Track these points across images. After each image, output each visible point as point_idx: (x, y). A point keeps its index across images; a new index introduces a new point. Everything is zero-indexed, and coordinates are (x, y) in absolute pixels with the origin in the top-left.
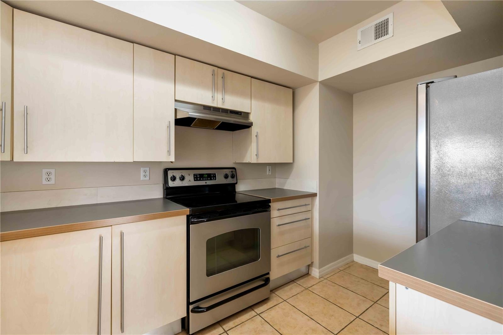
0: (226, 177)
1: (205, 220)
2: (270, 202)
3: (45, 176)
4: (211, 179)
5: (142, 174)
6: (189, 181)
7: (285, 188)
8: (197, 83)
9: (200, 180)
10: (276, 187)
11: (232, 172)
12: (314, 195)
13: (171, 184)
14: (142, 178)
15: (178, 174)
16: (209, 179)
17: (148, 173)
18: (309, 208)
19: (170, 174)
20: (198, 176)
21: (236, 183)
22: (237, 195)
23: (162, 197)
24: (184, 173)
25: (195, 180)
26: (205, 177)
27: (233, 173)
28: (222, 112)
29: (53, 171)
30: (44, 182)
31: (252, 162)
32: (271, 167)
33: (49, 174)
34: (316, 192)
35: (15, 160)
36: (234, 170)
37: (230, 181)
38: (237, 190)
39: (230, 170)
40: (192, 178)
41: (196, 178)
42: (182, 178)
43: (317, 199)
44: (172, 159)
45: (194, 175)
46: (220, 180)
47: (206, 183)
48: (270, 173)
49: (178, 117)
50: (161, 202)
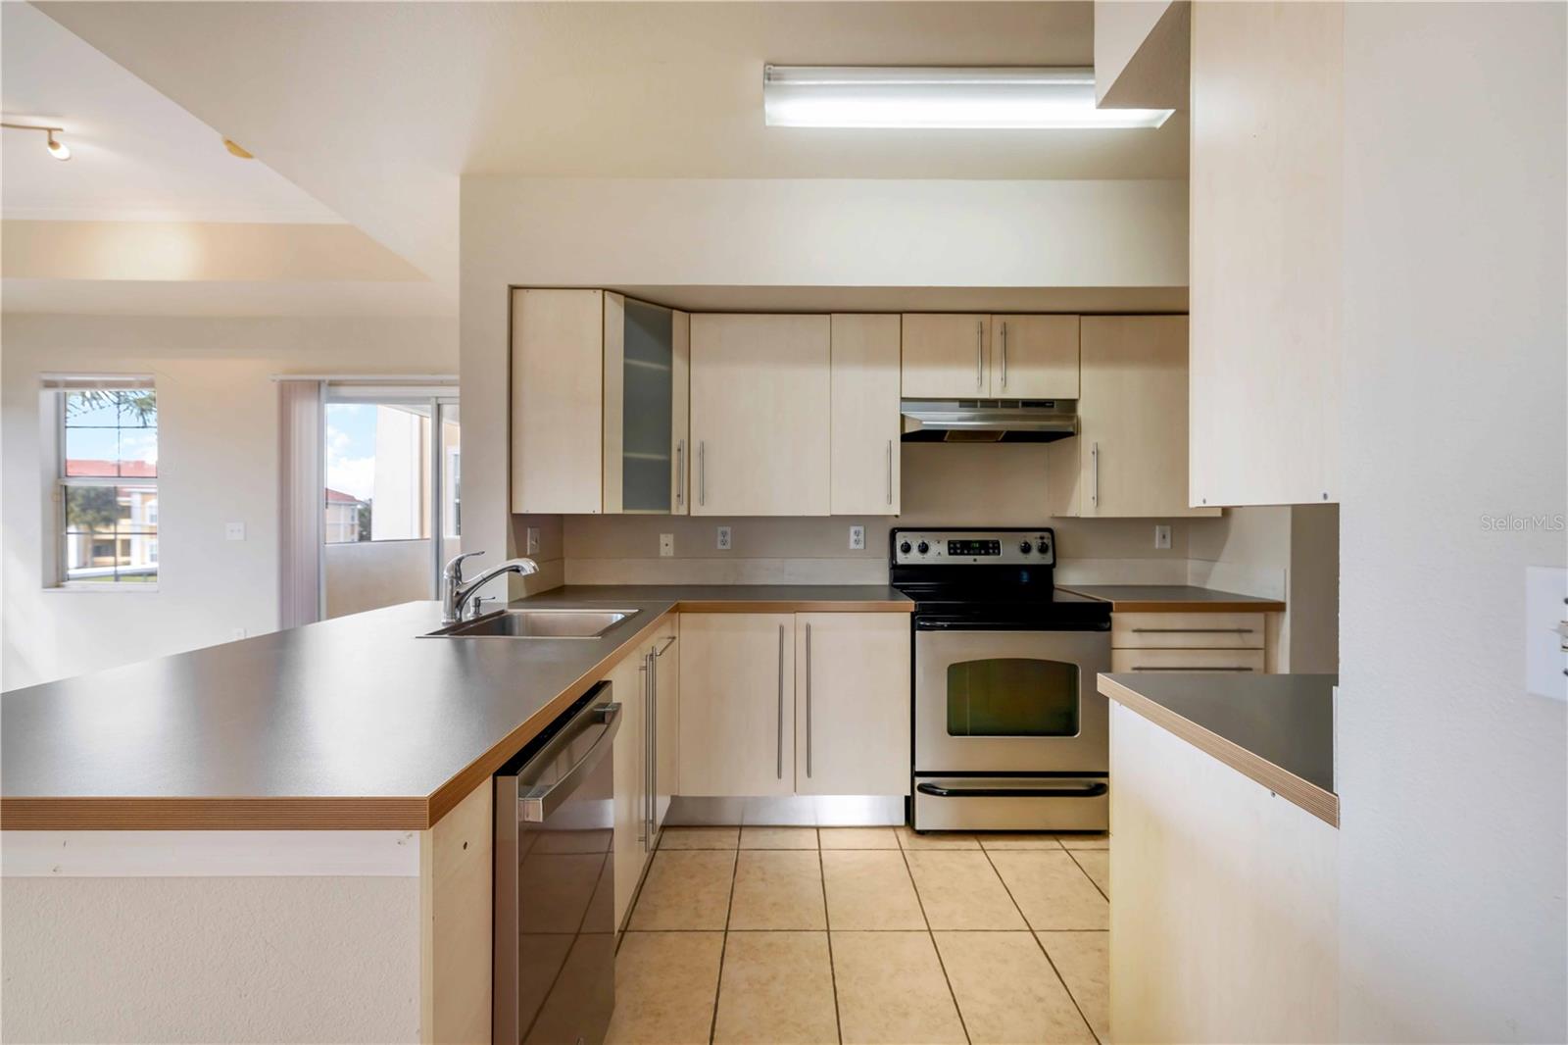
0: (1026, 549)
1: (945, 624)
2: (1112, 610)
3: (720, 538)
4: (987, 553)
5: (853, 537)
6: (938, 554)
7: (1209, 587)
8: (947, 357)
9: (962, 554)
10: (1189, 584)
11: (1042, 538)
12: (1279, 607)
13: (902, 559)
14: (852, 545)
15: (916, 541)
16: (983, 552)
17: (861, 537)
18: (1256, 640)
19: (901, 539)
20: (958, 545)
21: (1054, 565)
22: (1056, 592)
23: (887, 583)
24: (927, 537)
25: (950, 554)
26: (974, 549)
27: (1045, 541)
28: (1002, 407)
29: (728, 529)
30: (720, 547)
31: (1082, 516)
32: (1168, 528)
33: (724, 534)
34: (1282, 600)
35: (692, 514)
36: (1046, 534)
37: (1035, 558)
38: (1056, 583)
39: (1038, 534)
40: (944, 548)
41: (954, 548)
42: (924, 549)
43: (1287, 618)
44: (896, 510)
45: (949, 543)
46: (1009, 554)
47: (975, 560)
48: (1168, 545)
49: (907, 431)
50: (886, 591)
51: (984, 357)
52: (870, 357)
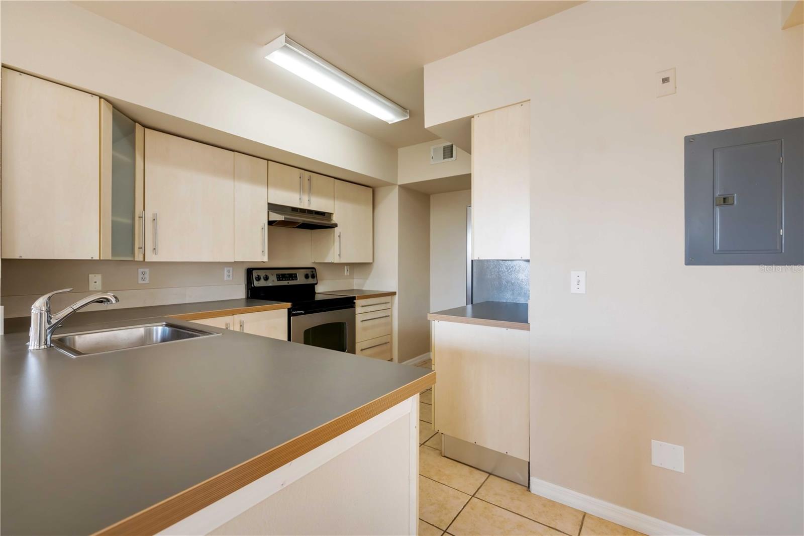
0: (307, 277)
1: (303, 312)
2: (355, 299)
3: (140, 276)
4: (293, 280)
5: (226, 273)
6: (273, 282)
7: (364, 289)
8: (284, 185)
9: (282, 280)
10: (355, 288)
11: (312, 272)
12: (394, 294)
13: (256, 284)
14: (226, 278)
15: (262, 274)
16: (291, 279)
17: (231, 274)
18: (388, 306)
19: (255, 274)
20: (281, 276)
21: (316, 284)
22: (316, 295)
23: (245, 297)
24: (268, 272)
25: (278, 280)
26: (287, 277)
27: (314, 273)
29: (147, 270)
30: (140, 282)
31: (335, 262)
32: (349, 267)
33: (143, 273)
34: (395, 291)
35: (147, 260)
36: (314, 270)
37: (310, 281)
38: (316, 291)
39: (310, 270)
40: (275, 278)
42: (266, 278)
43: (397, 297)
44: (266, 259)
45: (277, 275)
46: (301, 280)
47: (288, 283)
48: (348, 274)
50: (244, 302)
51: (301, 189)
52: (253, 179)
